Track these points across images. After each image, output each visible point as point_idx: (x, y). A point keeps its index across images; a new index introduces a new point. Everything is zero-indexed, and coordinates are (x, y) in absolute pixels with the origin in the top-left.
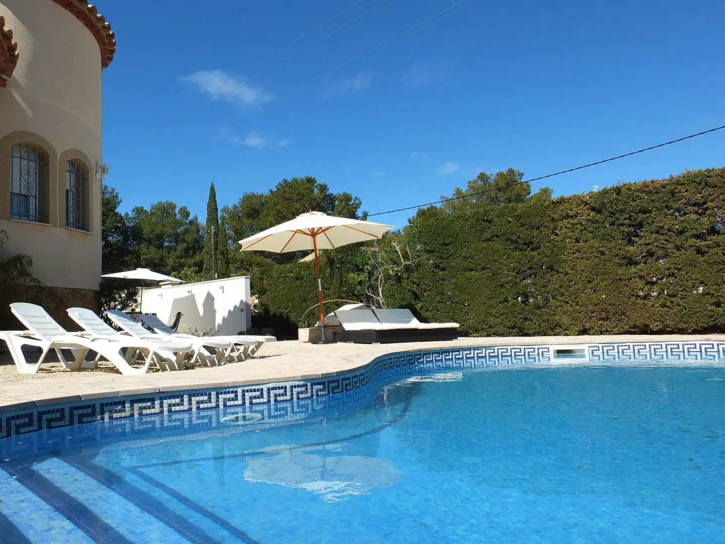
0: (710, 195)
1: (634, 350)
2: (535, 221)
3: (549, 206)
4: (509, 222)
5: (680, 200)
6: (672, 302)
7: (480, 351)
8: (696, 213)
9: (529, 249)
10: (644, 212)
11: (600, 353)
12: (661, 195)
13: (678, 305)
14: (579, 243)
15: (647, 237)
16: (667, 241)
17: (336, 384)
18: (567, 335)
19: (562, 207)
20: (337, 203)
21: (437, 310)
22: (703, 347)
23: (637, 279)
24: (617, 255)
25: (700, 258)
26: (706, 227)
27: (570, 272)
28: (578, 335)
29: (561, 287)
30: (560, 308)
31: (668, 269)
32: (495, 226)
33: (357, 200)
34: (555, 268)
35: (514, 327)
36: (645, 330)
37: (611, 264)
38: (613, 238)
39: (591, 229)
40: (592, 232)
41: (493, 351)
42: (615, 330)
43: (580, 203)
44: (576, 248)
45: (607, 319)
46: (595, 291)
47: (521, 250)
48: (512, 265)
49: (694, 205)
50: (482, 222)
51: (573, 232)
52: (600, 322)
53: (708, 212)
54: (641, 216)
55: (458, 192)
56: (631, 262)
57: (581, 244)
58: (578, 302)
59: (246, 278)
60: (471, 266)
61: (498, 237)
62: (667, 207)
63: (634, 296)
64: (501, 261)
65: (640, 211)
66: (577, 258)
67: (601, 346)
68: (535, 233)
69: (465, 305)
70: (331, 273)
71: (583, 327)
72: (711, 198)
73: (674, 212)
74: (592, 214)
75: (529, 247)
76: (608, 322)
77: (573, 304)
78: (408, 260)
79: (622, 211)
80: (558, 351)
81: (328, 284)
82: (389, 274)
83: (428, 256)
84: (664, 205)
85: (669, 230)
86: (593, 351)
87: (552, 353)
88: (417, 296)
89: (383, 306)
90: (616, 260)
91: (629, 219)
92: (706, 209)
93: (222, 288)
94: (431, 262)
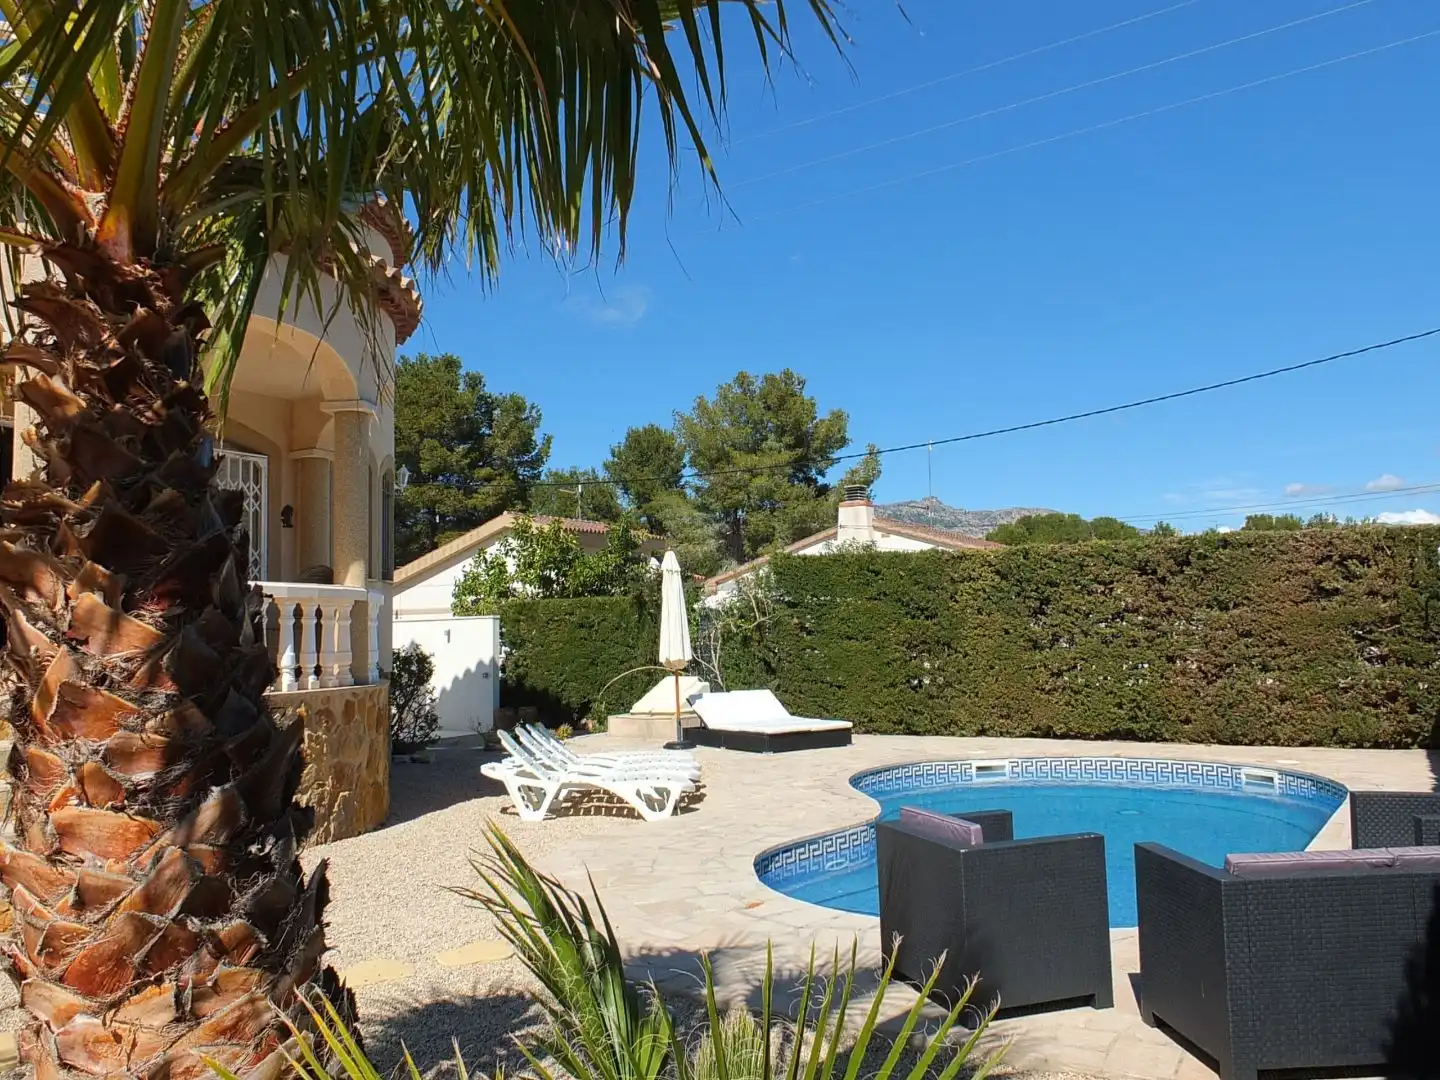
0: (1117, 574)
1: (1066, 766)
2: (932, 579)
3: (947, 560)
4: (901, 577)
5: (1088, 575)
6: (1076, 700)
8: (1103, 593)
9: (923, 617)
10: (1052, 584)
11: (1019, 770)
12: (1070, 566)
13: (1083, 704)
14: (982, 615)
15: (1053, 616)
16: (1072, 623)
18: (963, 735)
19: (963, 565)
21: (800, 692)
22: (1114, 764)
23: (1042, 669)
24: (1023, 636)
25: (1106, 651)
26: (1111, 611)
27: (970, 652)
29: (958, 671)
30: (957, 699)
31: (1075, 659)
32: (882, 579)
33: (534, 411)
34: (952, 645)
36: (1048, 734)
37: (1015, 648)
38: (1019, 613)
39: (995, 599)
40: (995, 603)
42: (1017, 732)
43: (984, 563)
44: (978, 621)
45: (1008, 717)
46: (996, 680)
47: (913, 617)
48: (902, 638)
49: (1099, 583)
50: (866, 572)
51: (976, 600)
52: (1001, 721)
54: (1049, 589)
56: (1036, 646)
57: (984, 617)
58: (977, 693)
59: (494, 619)
60: (850, 632)
61: (885, 595)
62: (1075, 581)
63: (1038, 689)
64: (888, 629)
65: (1048, 583)
66: (979, 635)
67: (1020, 761)
68: (931, 596)
69: (839, 687)
70: (639, 622)
71: (982, 725)
72: (1118, 577)
73: (1081, 589)
74: (997, 579)
75: (923, 613)
76: (1009, 721)
77: (972, 695)
78: (764, 614)
79: (1029, 581)
80: (979, 768)
81: (633, 639)
82: (730, 631)
83: (790, 611)
84: (1072, 578)
85: (1076, 610)
86: (1013, 767)
87: (974, 770)
88: (770, 670)
89: (720, 681)
90: (1021, 642)
91: (1036, 591)
92: (1111, 590)
93: (448, 633)
94: (795, 620)
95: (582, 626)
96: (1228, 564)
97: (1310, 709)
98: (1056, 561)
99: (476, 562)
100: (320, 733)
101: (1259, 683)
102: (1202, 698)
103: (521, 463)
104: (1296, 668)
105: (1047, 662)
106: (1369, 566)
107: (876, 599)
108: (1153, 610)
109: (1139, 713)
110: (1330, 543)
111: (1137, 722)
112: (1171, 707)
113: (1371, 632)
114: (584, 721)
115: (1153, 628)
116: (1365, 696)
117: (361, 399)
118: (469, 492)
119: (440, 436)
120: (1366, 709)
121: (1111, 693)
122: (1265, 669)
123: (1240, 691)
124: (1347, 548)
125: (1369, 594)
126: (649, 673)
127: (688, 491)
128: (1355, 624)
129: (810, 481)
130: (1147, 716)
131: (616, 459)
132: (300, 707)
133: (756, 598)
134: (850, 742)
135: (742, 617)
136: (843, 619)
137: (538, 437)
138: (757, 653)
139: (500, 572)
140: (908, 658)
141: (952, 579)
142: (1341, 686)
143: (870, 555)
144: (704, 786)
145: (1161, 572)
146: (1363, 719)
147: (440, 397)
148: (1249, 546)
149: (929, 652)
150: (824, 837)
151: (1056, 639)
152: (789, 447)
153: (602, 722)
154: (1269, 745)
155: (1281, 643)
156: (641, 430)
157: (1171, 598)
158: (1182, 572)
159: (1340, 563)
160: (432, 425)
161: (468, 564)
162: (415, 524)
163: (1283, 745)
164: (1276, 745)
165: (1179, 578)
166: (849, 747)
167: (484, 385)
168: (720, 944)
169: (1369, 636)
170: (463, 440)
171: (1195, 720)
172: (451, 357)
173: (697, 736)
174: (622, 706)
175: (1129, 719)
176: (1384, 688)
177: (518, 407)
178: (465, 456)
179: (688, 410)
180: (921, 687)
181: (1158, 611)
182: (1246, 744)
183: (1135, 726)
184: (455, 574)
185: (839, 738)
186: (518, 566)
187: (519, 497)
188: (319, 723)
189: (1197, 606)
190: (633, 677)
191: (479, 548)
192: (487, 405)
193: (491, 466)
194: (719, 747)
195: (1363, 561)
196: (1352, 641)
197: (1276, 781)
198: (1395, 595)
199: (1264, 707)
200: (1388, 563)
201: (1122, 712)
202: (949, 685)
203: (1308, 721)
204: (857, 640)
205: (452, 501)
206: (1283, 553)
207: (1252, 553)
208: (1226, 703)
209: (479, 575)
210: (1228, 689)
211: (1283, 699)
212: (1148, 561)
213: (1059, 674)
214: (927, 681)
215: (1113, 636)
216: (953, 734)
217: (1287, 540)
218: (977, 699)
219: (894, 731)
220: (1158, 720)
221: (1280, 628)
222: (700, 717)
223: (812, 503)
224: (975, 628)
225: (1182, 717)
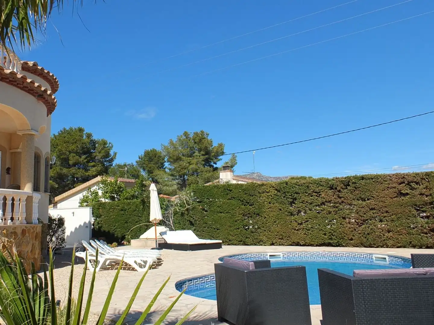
1: (298, 255)
2: (251, 192)
3: (257, 186)
4: (240, 192)
5: (310, 190)
6: (308, 233)
8: (317, 196)
9: (248, 205)
10: (297, 193)
11: (286, 256)
12: (303, 187)
13: (311, 234)
14: (271, 204)
15: (298, 204)
16: (306, 206)
18: (265, 245)
19: (263, 187)
21: (203, 231)
23: (295, 222)
24: (287, 211)
25: (319, 215)
26: (320, 202)
27: (267, 217)
28: (270, 246)
29: (263, 223)
30: (262, 233)
31: (307, 218)
32: (233, 193)
34: (260, 214)
35: (241, 241)
36: (298, 244)
37: (284, 215)
38: (285, 203)
40: (276, 200)
42: (286, 244)
43: (271, 186)
44: (269, 206)
45: (282, 239)
47: (245, 205)
48: (241, 212)
49: (316, 193)
50: (227, 190)
51: (268, 199)
52: (279, 240)
54: (296, 195)
56: (292, 214)
57: (272, 205)
58: (270, 231)
59: (90, 208)
60: (221, 211)
61: (234, 198)
62: (306, 192)
63: (293, 229)
64: (236, 209)
65: (295, 193)
66: (270, 211)
67: (286, 253)
68: (251, 198)
69: (218, 229)
70: (143, 208)
71: (272, 242)
72: (322, 190)
73: (308, 195)
74: (276, 192)
75: (248, 204)
76: (283, 240)
77: (268, 231)
78: (189, 205)
79: (288, 192)
80: (270, 256)
81: (141, 214)
82: (177, 211)
83: (199, 204)
84: (305, 191)
85: (307, 202)
86: (283, 255)
87: (268, 256)
88: (192, 224)
89: (173, 228)
90: (286, 213)
91: (291, 196)
92: (320, 195)
93: (73, 213)
94: (201, 207)
95: (122, 210)
96: (364, 185)
97: (400, 235)
98: (298, 185)
99: (87, 192)
100: (12, 240)
101: (379, 226)
102: (357, 232)
103: (106, 161)
104: (393, 221)
105: (296, 220)
106: (420, 185)
107: (230, 199)
108: (336, 201)
109: (333, 237)
110: (404, 177)
111: (332, 240)
112: (345, 235)
113: (422, 208)
114: (123, 242)
115: (337, 207)
116: (422, 230)
117: (32, 129)
118: (87, 170)
119: (77, 153)
120: (422, 234)
121: (322, 230)
122: (381, 221)
123: (372, 229)
124: (410, 179)
125: (420, 195)
126: (147, 226)
127: (167, 170)
128: (416, 205)
129: (211, 166)
130: (336, 238)
131: (140, 160)
132: (4, 230)
133: (186, 200)
134: (221, 247)
135: (181, 206)
136: (218, 206)
137: (112, 153)
138: (187, 218)
139: (96, 195)
140: (243, 219)
141: (259, 192)
142: (412, 227)
143: (228, 185)
144: (163, 261)
145: (338, 188)
146: (421, 238)
147: (77, 140)
148: (372, 179)
149: (251, 217)
150: (205, 276)
151: (299, 212)
152: (203, 155)
153: (129, 242)
154: (384, 247)
155: (387, 212)
156: (150, 150)
157: (343, 197)
158: (347, 188)
159: (408, 184)
160: (74, 149)
161: (85, 193)
162: (67, 181)
163: (390, 248)
164: (387, 247)
165: (346, 190)
166: (221, 249)
167: (93, 137)
168: (155, 310)
169: (421, 209)
170: (84, 153)
171: (355, 239)
172: (81, 128)
173: (163, 246)
174: (136, 236)
175: (329, 239)
176: (429, 227)
177: (105, 143)
178: (85, 159)
179: (166, 144)
180: (249, 229)
181: (338, 202)
182: (375, 247)
183: (331, 241)
184: (80, 196)
185: (217, 246)
186: (103, 193)
187: (105, 171)
188: (11, 236)
189: (353, 200)
190: (141, 227)
191: (89, 188)
192: (94, 143)
193: (95, 162)
194: (171, 249)
195: (417, 183)
196: (415, 211)
197: (387, 259)
198: (431, 195)
199: (381, 234)
200: (427, 184)
201: (326, 237)
202: (259, 228)
203: (399, 239)
204: (224, 213)
205: (80, 173)
206: (385, 181)
207: (373, 181)
208: (366, 233)
209: (88, 196)
210: (367, 228)
211: (389, 232)
212: (333, 185)
213: (301, 224)
214: (251, 227)
215: (321, 210)
216: (261, 245)
217: (387, 177)
218: (270, 233)
219: (239, 244)
220: (340, 239)
221: (386, 207)
222: (164, 239)
223: (212, 173)
224: (268, 209)
225: (350, 238)
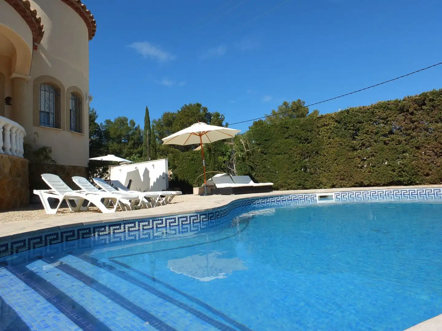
0: (390, 114)
2: (309, 127)
3: (316, 119)
4: (297, 128)
5: (376, 117)
6: (373, 170)
7: (283, 197)
8: (383, 123)
9: (306, 143)
10: (360, 123)
11: (340, 197)
12: (367, 114)
13: (376, 171)
14: (330, 139)
15: (361, 136)
16: (370, 138)
17: (212, 215)
18: (325, 188)
19: (322, 120)
20: (212, 118)
23: (357, 158)
24: (348, 146)
25: (386, 147)
26: (388, 130)
27: (326, 155)
28: (330, 188)
29: (322, 163)
30: (322, 174)
31: (372, 153)
32: (290, 130)
34: (319, 153)
35: (300, 185)
36: (362, 185)
37: (345, 150)
38: (346, 136)
39: (335, 132)
40: (336, 134)
41: (289, 197)
42: (348, 185)
43: (330, 118)
44: (329, 142)
46: (338, 165)
47: (303, 143)
48: (298, 152)
49: (383, 119)
50: (284, 128)
51: (327, 133)
52: (341, 181)
53: (389, 123)
54: (359, 125)
55: (274, 112)
56: (354, 149)
58: (330, 170)
59: (166, 160)
60: (279, 152)
61: (291, 136)
62: (370, 120)
63: (356, 167)
64: (293, 149)
65: (358, 122)
66: (329, 147)
67: (340, 193)
68: (309, 134)
71: (333, 184)
72: (390, 115)
73: (373, 123)
74: (336, 124)
75: (306, 141)
76: (344, 181)
77: (328, 172)
78: (248, 149)
79: (349, 122)
80: (320, 197)
81: (208, 163)
82: (239, 157)
83: (258, 147)
84: (369, 119)
85: (371, 132)
86: (337, 196)
87: (317, 198)
88: (252, 169)
89: (236, 175)
90: (347, 148)
91: (353, 126)
92: (388, 121)
93: (153, 165)
94: (260, 150)
95: (192, 160)
98: (361, 113)
102: (435, 164)
105: (359, 155)
107: (288, 138)
108: (407, 127)
109: (403, 173)
111: (403, 177)
112: (419, 169)
115: (409, 135)
121: (390, 165)
130: (408, 174)
133: (245, 143)
136: (276, 147)
138: (248, 164)
141: (317, 126)
145: (411, 110)
151: (363, 145)
157: (417, 121)
158: (422, 109)
165: (420, 112)
171: (432, 174)
173: (214, 191)
175: (398, 176)
181: (410, 127)
183: (402, 179)
189: (430, 123)
201: (395, 173)
204: (281, 154)
212: (404, 106)
213: (365, 160)
218: (330, 173)
220: (413, 175)
224: (328, 145)
225: (425, 173)
